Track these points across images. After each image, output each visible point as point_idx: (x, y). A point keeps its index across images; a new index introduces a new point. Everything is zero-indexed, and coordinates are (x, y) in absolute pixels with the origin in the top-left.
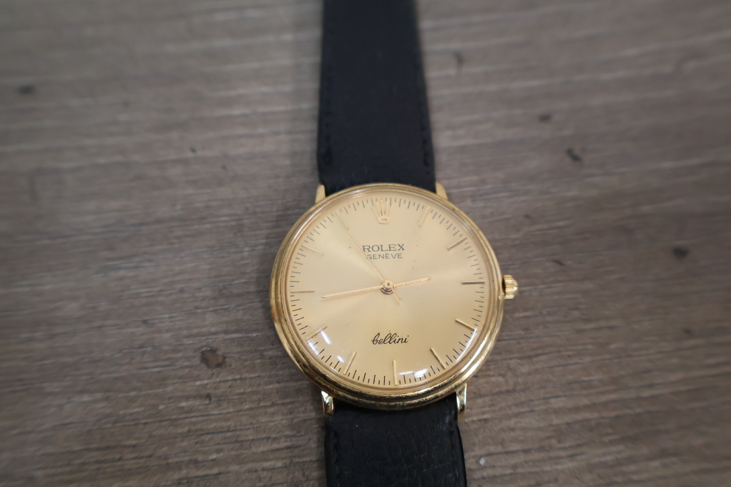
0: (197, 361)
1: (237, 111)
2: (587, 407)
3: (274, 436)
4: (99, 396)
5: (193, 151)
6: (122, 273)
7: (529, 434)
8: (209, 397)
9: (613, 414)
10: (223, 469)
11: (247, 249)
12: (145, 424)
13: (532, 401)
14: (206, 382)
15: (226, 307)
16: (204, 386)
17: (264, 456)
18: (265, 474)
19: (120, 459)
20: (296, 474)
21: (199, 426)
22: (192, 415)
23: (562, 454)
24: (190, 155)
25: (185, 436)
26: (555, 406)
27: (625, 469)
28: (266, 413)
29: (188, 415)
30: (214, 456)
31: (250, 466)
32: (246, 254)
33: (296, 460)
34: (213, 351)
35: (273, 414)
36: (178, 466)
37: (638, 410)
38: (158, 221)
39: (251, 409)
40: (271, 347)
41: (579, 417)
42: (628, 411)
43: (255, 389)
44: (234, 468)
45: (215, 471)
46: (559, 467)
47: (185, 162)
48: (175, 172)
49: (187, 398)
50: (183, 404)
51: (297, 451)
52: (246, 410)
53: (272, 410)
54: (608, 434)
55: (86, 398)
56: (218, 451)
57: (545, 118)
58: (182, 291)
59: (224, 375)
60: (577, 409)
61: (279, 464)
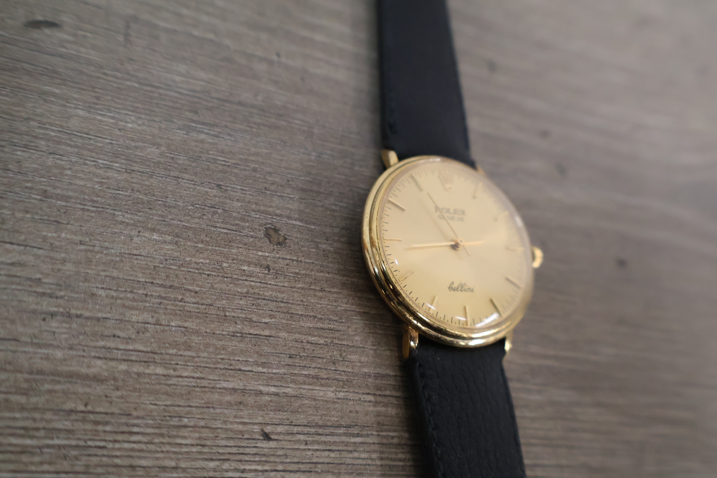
0: (261, 234)
1: (319, 37)
3: (319, 316)
4: (169, 238)
5: (278, 55)
6: (202, 136)
8: (268, 267)
10: (273, 333)
11: (314, 154)
12: (208, 275)
14: (267, 254)
15: (291, 196)
16: (265, 258)
17: (310, 331)
18: (309, 346)
19: (181, 300)
20: (335, 353)
21: (256, 291)
22: (252, 279)
23: (534, 388)
24: (275, 58)
25: (244, 296)
28: (315, 295)
29: (248, 279)
30: (267, 320)
31: (297, 336)
32: (313, 158)
33: (336, 341)
34: (276, 230)
35: (321, 298)
36: (234, 320)
38: (240, 103)
39: (303, 288)
40: (325, 241)
43: (308, 272)
44: (283, 334)
45: (267, 333)
47: (271, 63)
48: (261, 67)
49: (249, 264)
50: (245, 268)
51: (337, 335)
52: (299, 288)
53: (320, 294)
55: (155, 236)
56: (271, 317)
57: (545, 134)
58: (255, 170)
59: (283, 253)
60: (546, 357)
61: (322, 341)
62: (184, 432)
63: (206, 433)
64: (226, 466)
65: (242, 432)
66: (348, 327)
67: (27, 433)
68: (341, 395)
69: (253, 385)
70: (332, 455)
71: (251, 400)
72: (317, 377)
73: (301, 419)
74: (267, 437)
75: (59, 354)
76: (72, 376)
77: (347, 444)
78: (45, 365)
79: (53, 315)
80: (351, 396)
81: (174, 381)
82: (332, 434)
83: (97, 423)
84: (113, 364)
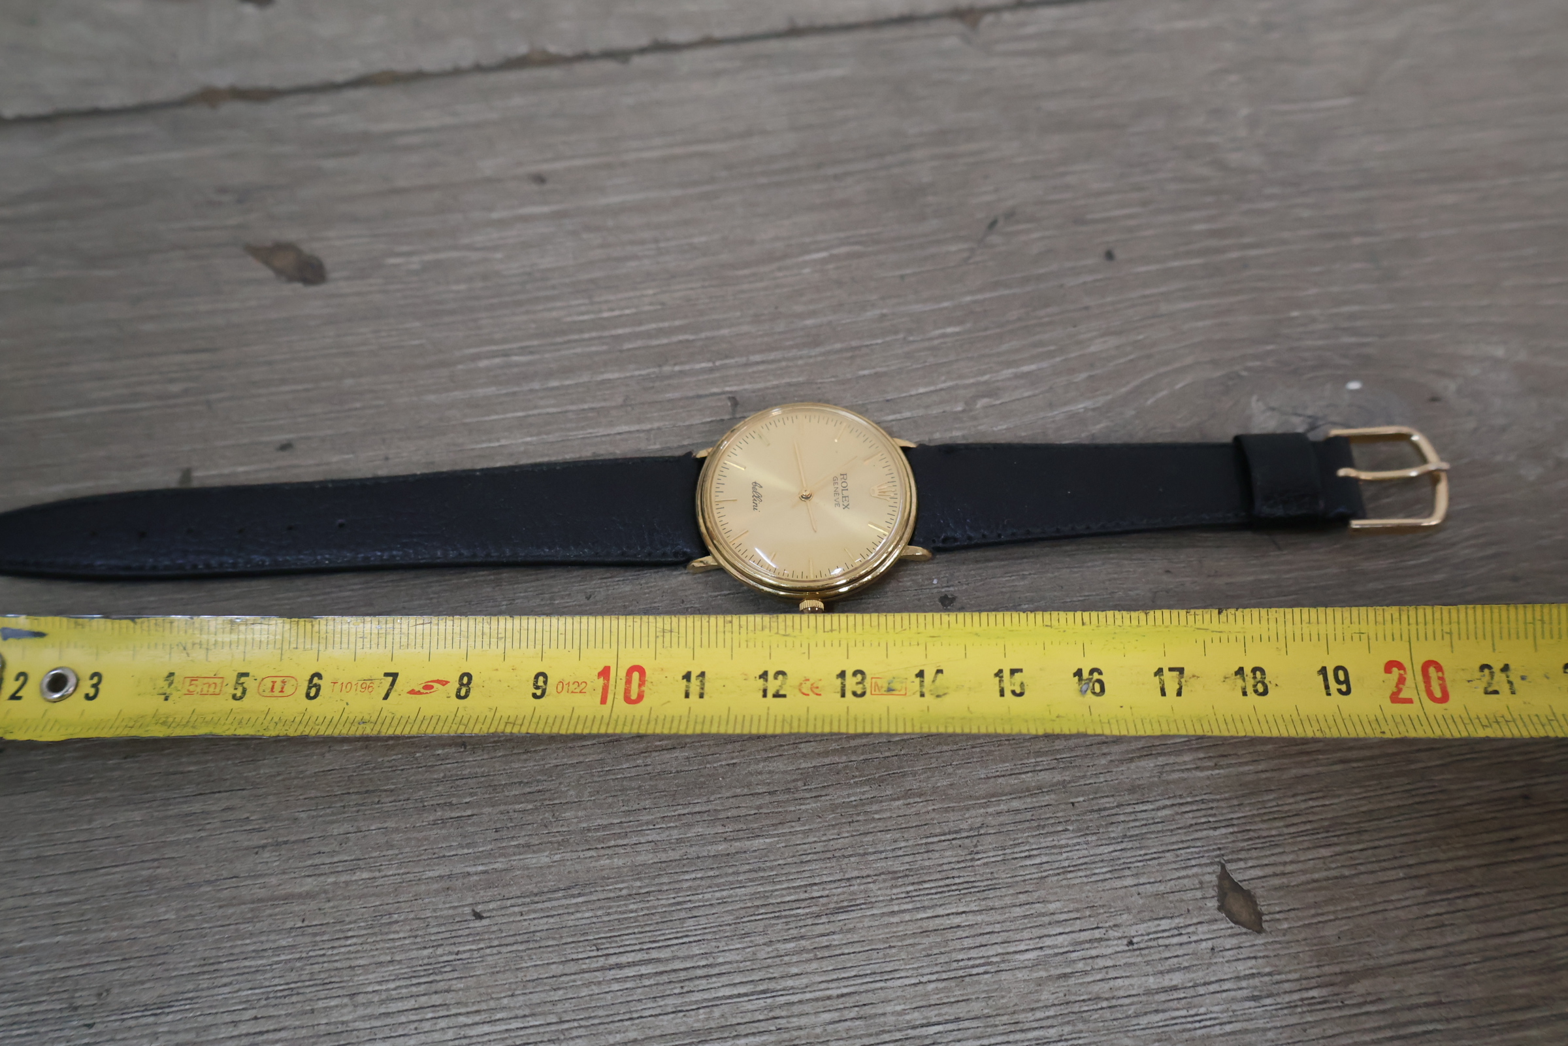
2: (835, 751)
3: (526, 781)
7: (776, 777)
9: (862, 757)
10: (475, 811)
11: (504, 603)
12: (402, 770)
13: (782, 746)
17: (517, 799)
18: (516, 815)
19: (378, 802)
20: (547, 815)
21: (454, 772)
22: (447, 761)
23: (808, 795)
25: (439, 781)
26: (805, 751)
27: (868, 808)
28: (519, 760)
29: (443, 762)
30: (467, 800)
31: (502, 808)
35: (526, 760)
37: (887, 754)
41: (827, 761)
42: (877, 755)
44: (487, 810)
45: (469, 812)
46: (803, 807)
50: (440, 752)
51: (547, 795)
53: (525, 757)
54: (854, 777)
56: (471, 795)
61: (530, 806)
62: (395, 927)
63: (416, 924)
64: (440, 951)
65: (453, 916)
66: (560, 784)
67: (258, 954)
68: (557, 857)
69: (459, 868)
70: (552, 920)
71: (459, 883)
72: (528, 846)
73: (515, 891)
74: (478, 916)
75: (274, 880)
76: (288, 898)
77: (567, 906)
78: (262, 893)
79: (264, 847)
80: (568, 856)
81: (380, 881)
82: (550, 900)
83: (315, 935)
84: (322, 878)
